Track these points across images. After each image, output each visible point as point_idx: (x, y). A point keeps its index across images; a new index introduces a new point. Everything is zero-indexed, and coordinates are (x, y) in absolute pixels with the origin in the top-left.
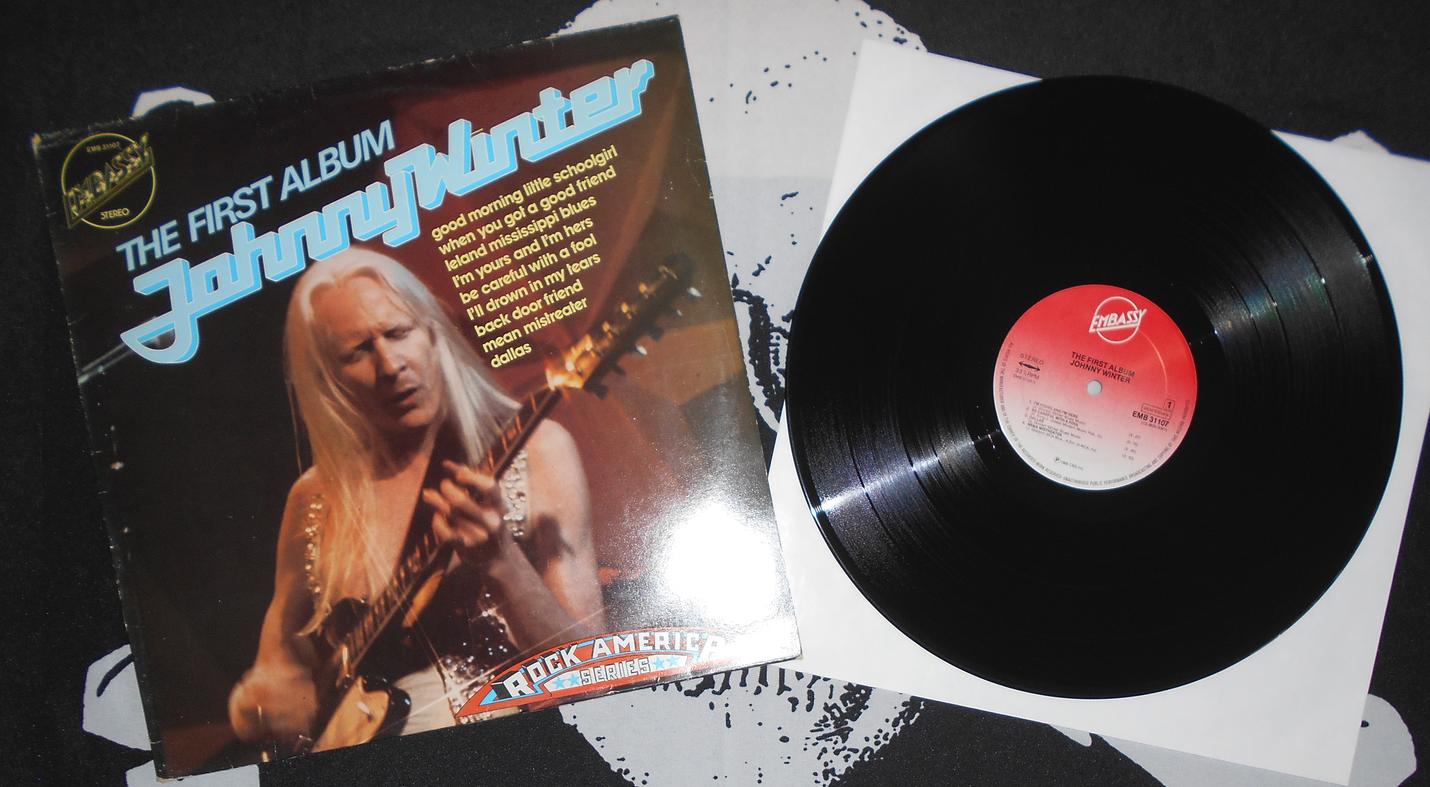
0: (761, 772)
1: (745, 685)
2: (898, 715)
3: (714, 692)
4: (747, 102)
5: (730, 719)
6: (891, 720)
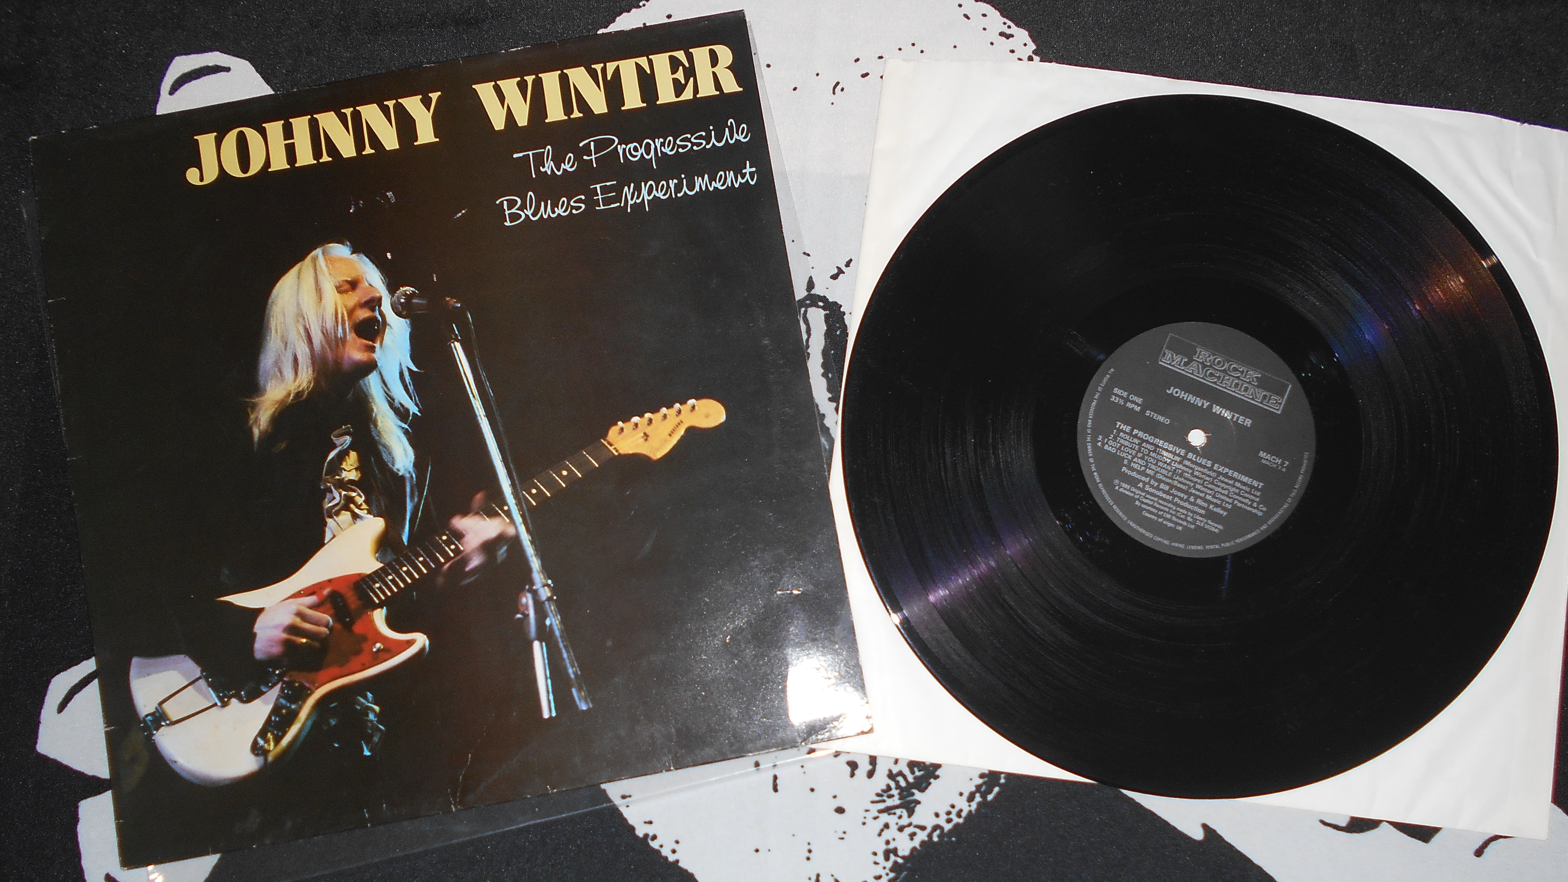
0: (811, 847)
2: (974, 789)
4: (834, 93)
5: (778, 781)
6: (966, 794)
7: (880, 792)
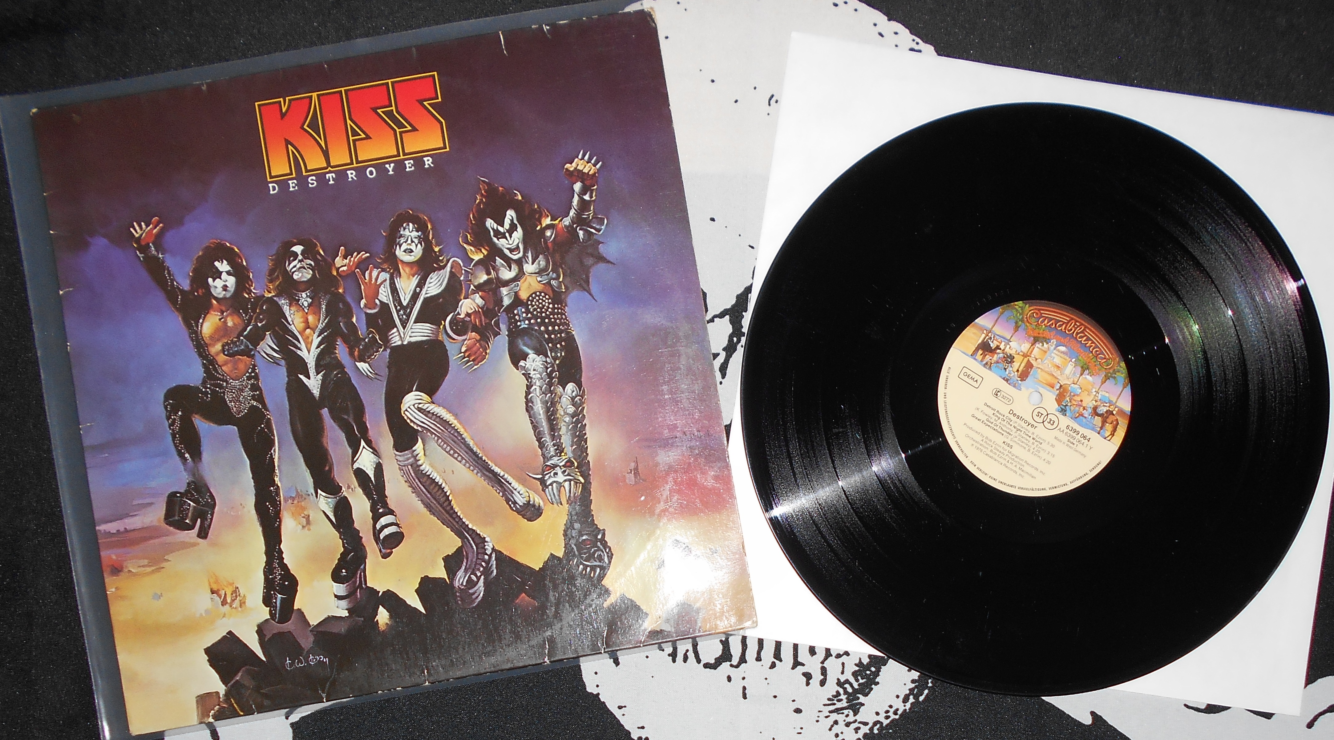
1: (761, 660)
2: (908, 692)
3: (731, 666)
4: (769, 105)
5: (746, 691)
6: (902, 697)
7: (831, 697)
